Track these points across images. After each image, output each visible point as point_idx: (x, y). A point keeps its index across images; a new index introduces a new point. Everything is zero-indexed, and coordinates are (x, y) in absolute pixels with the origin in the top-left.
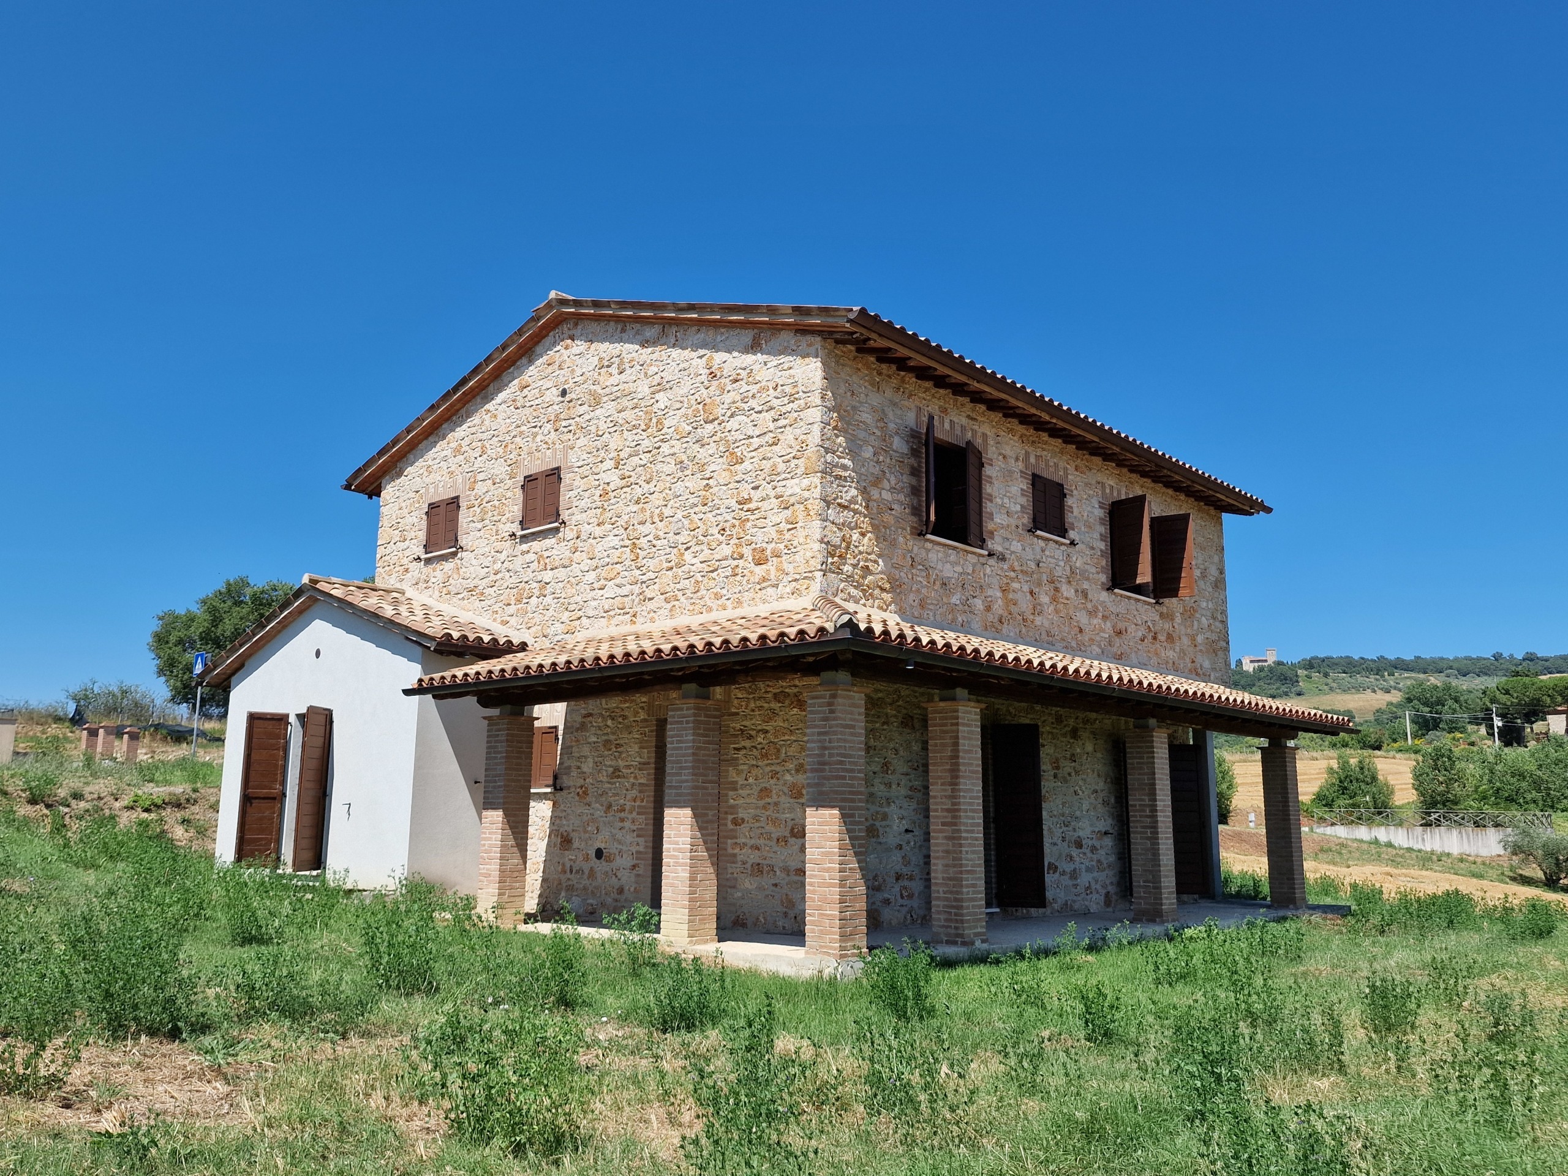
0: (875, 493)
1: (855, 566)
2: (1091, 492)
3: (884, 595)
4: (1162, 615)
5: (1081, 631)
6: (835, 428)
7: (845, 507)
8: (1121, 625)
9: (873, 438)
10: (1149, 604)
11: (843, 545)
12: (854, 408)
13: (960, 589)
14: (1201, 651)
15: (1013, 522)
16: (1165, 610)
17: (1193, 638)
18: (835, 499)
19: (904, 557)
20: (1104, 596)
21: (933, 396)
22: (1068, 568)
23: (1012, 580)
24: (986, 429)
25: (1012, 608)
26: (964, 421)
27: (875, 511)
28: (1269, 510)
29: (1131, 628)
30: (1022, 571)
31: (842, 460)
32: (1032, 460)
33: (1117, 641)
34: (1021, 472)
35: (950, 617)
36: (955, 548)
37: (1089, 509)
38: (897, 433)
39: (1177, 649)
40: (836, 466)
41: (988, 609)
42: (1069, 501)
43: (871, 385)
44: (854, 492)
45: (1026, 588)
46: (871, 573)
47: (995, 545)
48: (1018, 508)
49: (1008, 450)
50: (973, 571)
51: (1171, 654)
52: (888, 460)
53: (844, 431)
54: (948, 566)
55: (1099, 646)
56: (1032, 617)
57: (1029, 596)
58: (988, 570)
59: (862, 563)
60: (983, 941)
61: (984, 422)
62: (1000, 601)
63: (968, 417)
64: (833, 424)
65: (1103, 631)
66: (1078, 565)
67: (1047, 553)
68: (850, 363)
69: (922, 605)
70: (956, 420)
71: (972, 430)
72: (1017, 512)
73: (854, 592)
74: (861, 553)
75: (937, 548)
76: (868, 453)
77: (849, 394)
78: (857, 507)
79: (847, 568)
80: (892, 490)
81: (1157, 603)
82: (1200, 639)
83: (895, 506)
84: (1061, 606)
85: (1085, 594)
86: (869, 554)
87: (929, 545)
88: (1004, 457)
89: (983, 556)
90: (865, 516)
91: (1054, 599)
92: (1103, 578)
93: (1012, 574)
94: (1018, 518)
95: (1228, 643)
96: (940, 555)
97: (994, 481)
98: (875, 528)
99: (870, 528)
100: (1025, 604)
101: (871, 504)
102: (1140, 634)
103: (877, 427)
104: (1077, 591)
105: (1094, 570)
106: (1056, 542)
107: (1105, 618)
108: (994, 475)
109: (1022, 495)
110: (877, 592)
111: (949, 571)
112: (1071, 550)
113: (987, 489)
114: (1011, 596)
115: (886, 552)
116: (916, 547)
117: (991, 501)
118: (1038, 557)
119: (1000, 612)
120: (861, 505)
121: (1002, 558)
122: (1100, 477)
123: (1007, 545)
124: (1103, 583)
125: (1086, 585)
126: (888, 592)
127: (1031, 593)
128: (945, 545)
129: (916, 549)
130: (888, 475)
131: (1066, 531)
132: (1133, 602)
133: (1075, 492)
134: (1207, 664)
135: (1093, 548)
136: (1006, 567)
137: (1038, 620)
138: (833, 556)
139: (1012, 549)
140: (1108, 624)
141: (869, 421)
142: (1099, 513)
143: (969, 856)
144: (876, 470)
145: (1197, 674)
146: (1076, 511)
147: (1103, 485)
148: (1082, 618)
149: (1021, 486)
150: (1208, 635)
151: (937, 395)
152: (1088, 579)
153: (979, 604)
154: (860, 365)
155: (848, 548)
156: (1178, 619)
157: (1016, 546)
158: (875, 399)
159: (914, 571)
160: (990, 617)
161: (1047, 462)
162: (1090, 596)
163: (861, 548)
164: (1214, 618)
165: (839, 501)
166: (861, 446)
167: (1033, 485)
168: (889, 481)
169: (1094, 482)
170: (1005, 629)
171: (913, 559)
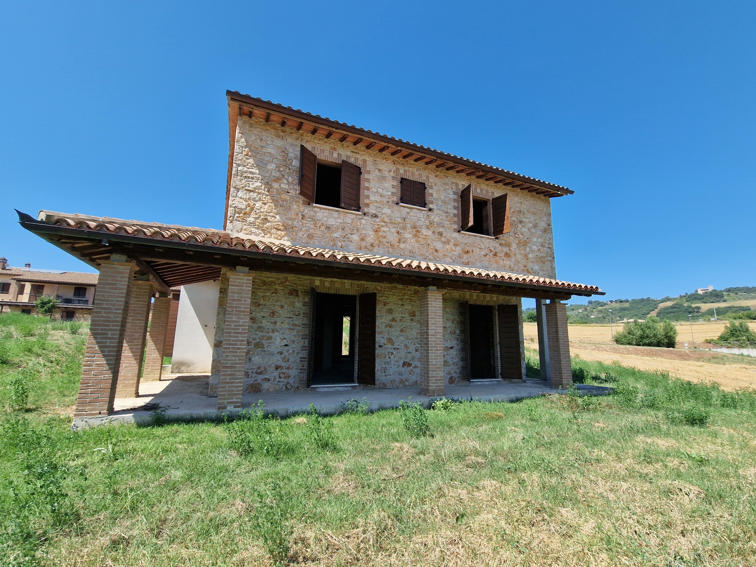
0: (276, 185)
1: (256, 218)
2: (447, 187)
3: (279, 232)
4: (501, 244)
5: (436, 251)
6: (247, 155)
7: (250, 191)
8: (467, 249)
9: (275, 160)
10: (491, 239)
11: (248, 208)
12: (262, 147)
13: (340, 230)
14: (532, 261)
15: (385, 200)
16: (503, 242)
17: (526, 256)
18: (243, 187)
19: (297, 214)
20: (456, 235)
21: (326, 142)
22: (427, 222)
23: (383, 226)
24: (366, 157)
25: (382, 240)
26: (349, 153)
27: (275, 193)
28: (572, 192)
29: (476, 250)
30: (390, 222)
31: (251, 170)
32: (402, 171)
33: (465, 256)
34: (393, 177)
35: (332, 243)
36: (337, 211)
37: (445, 194)
38: (295, 158)
39: (513, 260)
40: (246, 172)
41: (363, 239)
42: (429, 191)
43: (276, 136)
44: (258, 184)
45: (394, 230)
46: (269, 222)
47: (372, 210)
48: (390, 193)
49: (382, 167)
50: (352, 222)
51: (508, 262)
52: (287, 170)
53: (254, 157)
54: (332, 219)
55: (451, 258)
56: (397, 244)
57: (395, 234)
58: (363, 221)
59: (262, 217)
60: (235, 407)
61: (364, 155)
62: (372, 236)
63: (352, 152)
64: (244, 153)
65: (454, 251)
66: (435, 220)
67: (411, 214)
68: (261, 127)
69: (310, 236)
70: (343, 153)
71: (355, 158)
72: (388, 195)
73: (254, 230)
74: (261, 212)
75: (324, 211)
76: (272, 166)
77: (258, 140)
78: (260, 191)
79: (251, 219)
80: (288, 183)
81: (496, 238)
82: (530, 256)
83: (291, 191)
84: (421, 240)
85: (441, 234)
86: (269, 213)
87: (318, 210)
88: (379, 170)
89: (360, 215)
90: (267, 195)
91: (415, 236)
92: (456, 227)
93: (383, 224)
94: (389, 198)
95: (554, 258)
96: (325, 214)
97: (371, 181)
98: (275, 201)
99: (271, 201)
100: (393, 237)
101: (271, 190)
102: (483, 253)
103: (280, 156)
104: (434, 232)
105: (448, 223)
106: (419, 210)
107: (456, 245)
108: (371, 178)
109: (393, 187)
110: (274, 231)
111: (331, 222)
112: (429, 213)
113: (364, 184)
114: (380, 234)
115: (282, 212)
116: (307, 211)
117: (368, 190)
118: (404, 216)
119: (372, 241)
120: (264, 190)
121: (376, 216)
122: (454, 180)
123: (380, 210)
124: (455, 229)
125: (441, 230)
126: (282, 231)
127: (398, 233)
128: (329, 210)
129: (306, 211)
130: (286, 177)
131: (426, 204)
132: (478, 238)
133: (434, 187)
134: (536, 267)
135: (448, 213)
136: (377, 220)
137: (402, 246)
138: (239, 213)
139: (383, 212)
140: (458, 248)
141: (273, 152)
142: (452, 196)
143: (229, 358)
144: (278, 174)
145: (528, 272)
146: (435, 196)
147: (457, 185)
148: (438, 245)
149: (392, 183)
150: (538, 254)
151: (329, 142)
152: (443, 227)
153: (355, 237)
154: (268, 128)
155: (252, 209)
156: (514, 246)
157: (387, 211)
158: (279, 143)
159: (304, 221)
160: (364, 243)
161: (413, 173)
162: (444, 234)
163: (262, 210)
164: (542, 246)
165: (247, 188)
166: (267, 164)
167: (401, 182)
168: (287, 180)
169: (450, 182)
170: (376, 249)
171: (303, 216)
